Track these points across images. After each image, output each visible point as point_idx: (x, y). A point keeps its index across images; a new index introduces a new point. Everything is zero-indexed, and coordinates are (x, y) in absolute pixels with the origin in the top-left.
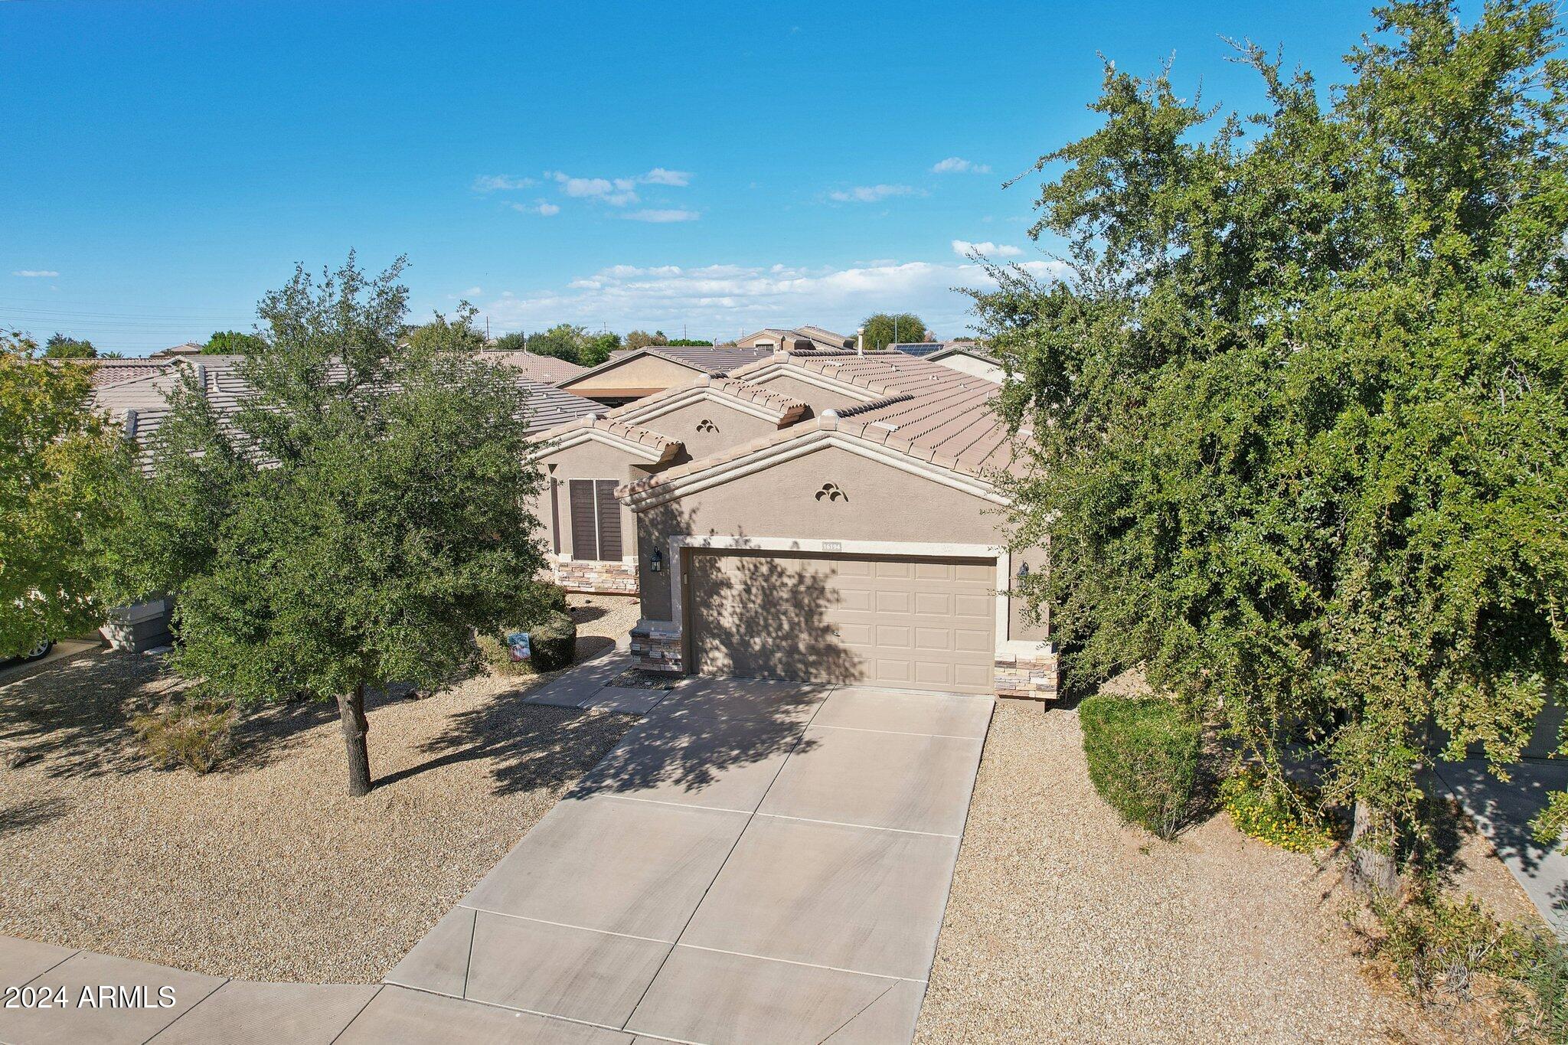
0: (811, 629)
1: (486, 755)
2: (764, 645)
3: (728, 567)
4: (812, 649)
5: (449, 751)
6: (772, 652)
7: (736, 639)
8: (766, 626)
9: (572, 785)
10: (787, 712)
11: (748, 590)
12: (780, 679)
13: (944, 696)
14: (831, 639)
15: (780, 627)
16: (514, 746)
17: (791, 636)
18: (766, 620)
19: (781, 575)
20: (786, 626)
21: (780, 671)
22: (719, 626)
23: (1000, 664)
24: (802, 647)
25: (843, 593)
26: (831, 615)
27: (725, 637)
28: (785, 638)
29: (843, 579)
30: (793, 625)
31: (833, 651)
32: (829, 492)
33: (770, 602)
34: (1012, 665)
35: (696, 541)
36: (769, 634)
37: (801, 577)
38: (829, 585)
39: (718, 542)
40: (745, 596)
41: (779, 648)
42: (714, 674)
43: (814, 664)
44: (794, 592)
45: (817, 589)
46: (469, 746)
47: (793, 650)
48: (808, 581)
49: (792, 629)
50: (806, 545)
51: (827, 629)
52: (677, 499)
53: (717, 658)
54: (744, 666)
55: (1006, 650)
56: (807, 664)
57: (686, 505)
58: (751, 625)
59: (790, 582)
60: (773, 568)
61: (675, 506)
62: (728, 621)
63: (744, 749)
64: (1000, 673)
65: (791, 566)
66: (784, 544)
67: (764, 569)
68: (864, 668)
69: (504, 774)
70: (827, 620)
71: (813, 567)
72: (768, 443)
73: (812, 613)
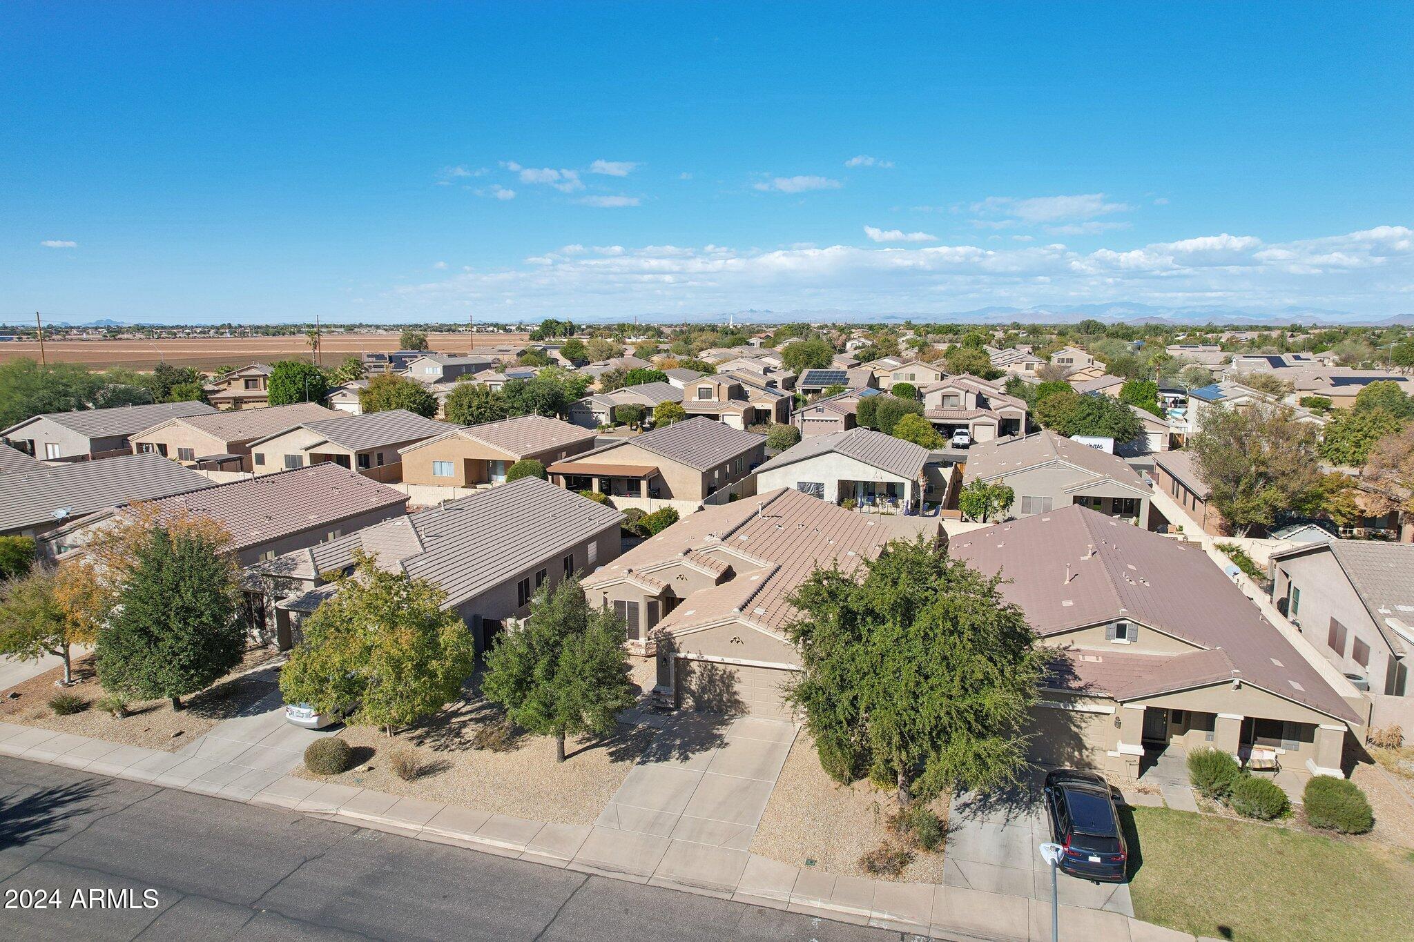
0: (728, 692)
1: (603, 746)
2: (709, 698)
3: (694, 665)
4: (729, 701)
5: (588, 744)
6: (712, 701)
7: (697, 695)
8: (710, 690)
9: (638, 759)
10: (718, 729)
11: (702, 675)
12: (715, 712)
14: (737, 697)
15: (716, 691)
16: (612, 742)
17: (720, 695)
18: (710, 687)
19: (716, 670)
20: (718, 691)
21: (715, 709)
22: (690, 689)
24: (724, 699)
25: (741, 679)
26: (737, 687)
27: (693, 693)
28: (717, 695)
29: (741, 674)
30: (721, 690)
31: (738, 702)
32: (736, 640)
33: (711, 680)
35: (682, 655)
36: (711, 693)
37: (725, 671)
38: (736, 676)
39: (690, 656)
40: (701, 677)
41: (715, 699)
42: (687, 709)
43: (730, 707)
44: (722, 677)
45: (731, 676)
46: (594, 742)
47: (721, 700)
48: (728, 673)
49: (720, 692)
50: (727, 660)
51: (735, 693)
52: (674, 638)
53: (689, 702)
54: (700, 706)
56: (727, 706)
57: (678, 641)
58: (703, 689)
59: (720, 673)
60: (713, 667)
61: (673, 640)
62: (694, 687)
63: (702, 746)
65: (721, 667)
66: (718, 659)
67: (709, 667)
68: (750, 709)
69: (611, 754)
70: (735, 689)
71: (730, 668)
72: (711, 620)
73: (729, 686)
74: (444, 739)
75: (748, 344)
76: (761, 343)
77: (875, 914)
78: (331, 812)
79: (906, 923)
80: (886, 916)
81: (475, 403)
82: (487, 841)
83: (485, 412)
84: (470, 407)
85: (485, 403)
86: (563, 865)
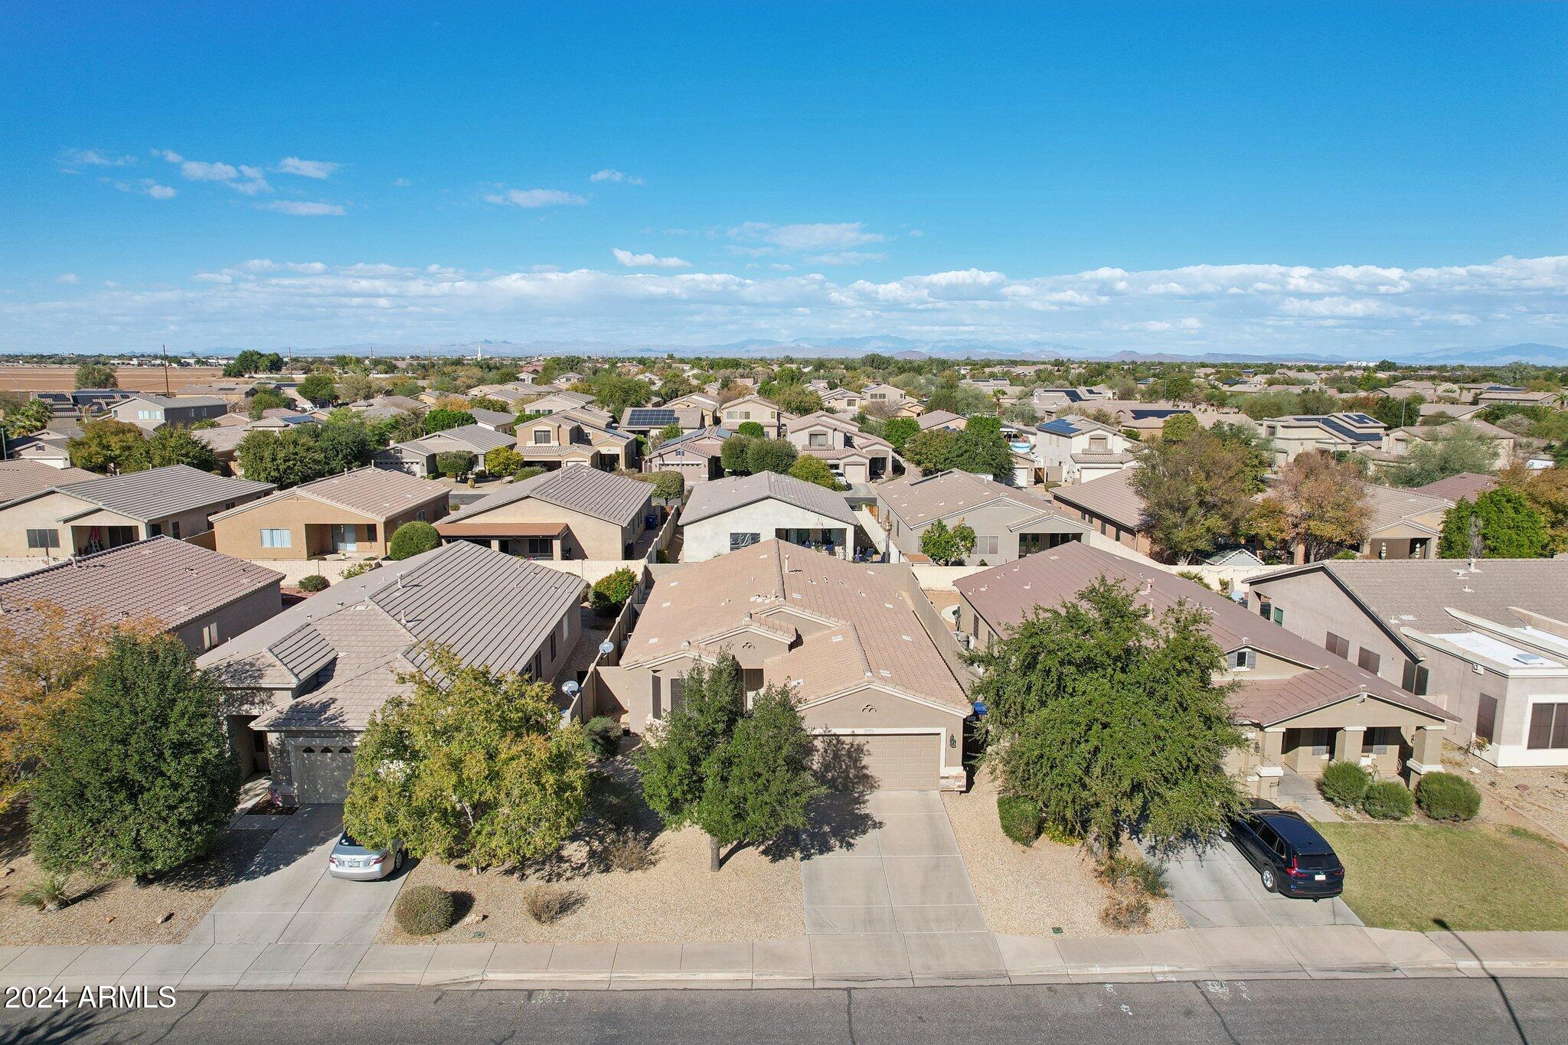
0: (856, 767)
2: (833, 776)
3: (818, 743)
4: (856, 776)
5: (731, 846)
6: (837, 779)
7: (819, 773)
8: (834, 767)
9: (798, 855)
10: (857, 809)
11: (826, 751)
12: (840, 791)
13: (917, 793)
14: (865, 771)
15: (841, 767)
16: (753, 840)
17: (846, 771)
18: (834, 765)
19: (842, 744)
20: (844, 767)
21: (840, 787)
22: (811, 768)
23: (942, 778)
24: (851, 776)
25: (871, 750)
26: (866, 761)
27: (814, 772)
28: (843, 772)
29: (872, 745)
30: (847, 766)
31: (866, 777)
32: (869, 708)
33: (836, 756)
34: (947, 778)
35: (805, 732)
36: (836, 771)
37: (852, 745)
38: (866, 748)
39: (814, 732)
40: (824, 754)
41: (840, 777)
43: (857, 783)
44: (849, 751)
45: (859, 749)
46: (736, 843)
47: (848, 776)
48: (855, 747)
49: (847, 768)
50: (858, 731)
51: (864, 767)
55: (944, 771)
56: (854, 783)
58: (827, 767)
59: (847, 747)
60: (838, 741)
62: (815, 766)
63: (856, 829)
64: (943, 781)
65: (848, 740)
66: (849, 731)
67: (834, 742)
68: (880, 783)
69: (765, 853)
70: (863, 763)
71: (858, 740)
72: (842, 688)
73: (856, 760)
74: (547, 867)
75: (518, 379)
76: (533, 379)
77: (1156, 969)
78: (474, 979)
79: (1189, 972)
80: (1166, 969)
81: (281, 455)
82: (702, 976)
83: (295, 465)
84: (274, 460)
85: (293, 454)
86: (810, 985)
